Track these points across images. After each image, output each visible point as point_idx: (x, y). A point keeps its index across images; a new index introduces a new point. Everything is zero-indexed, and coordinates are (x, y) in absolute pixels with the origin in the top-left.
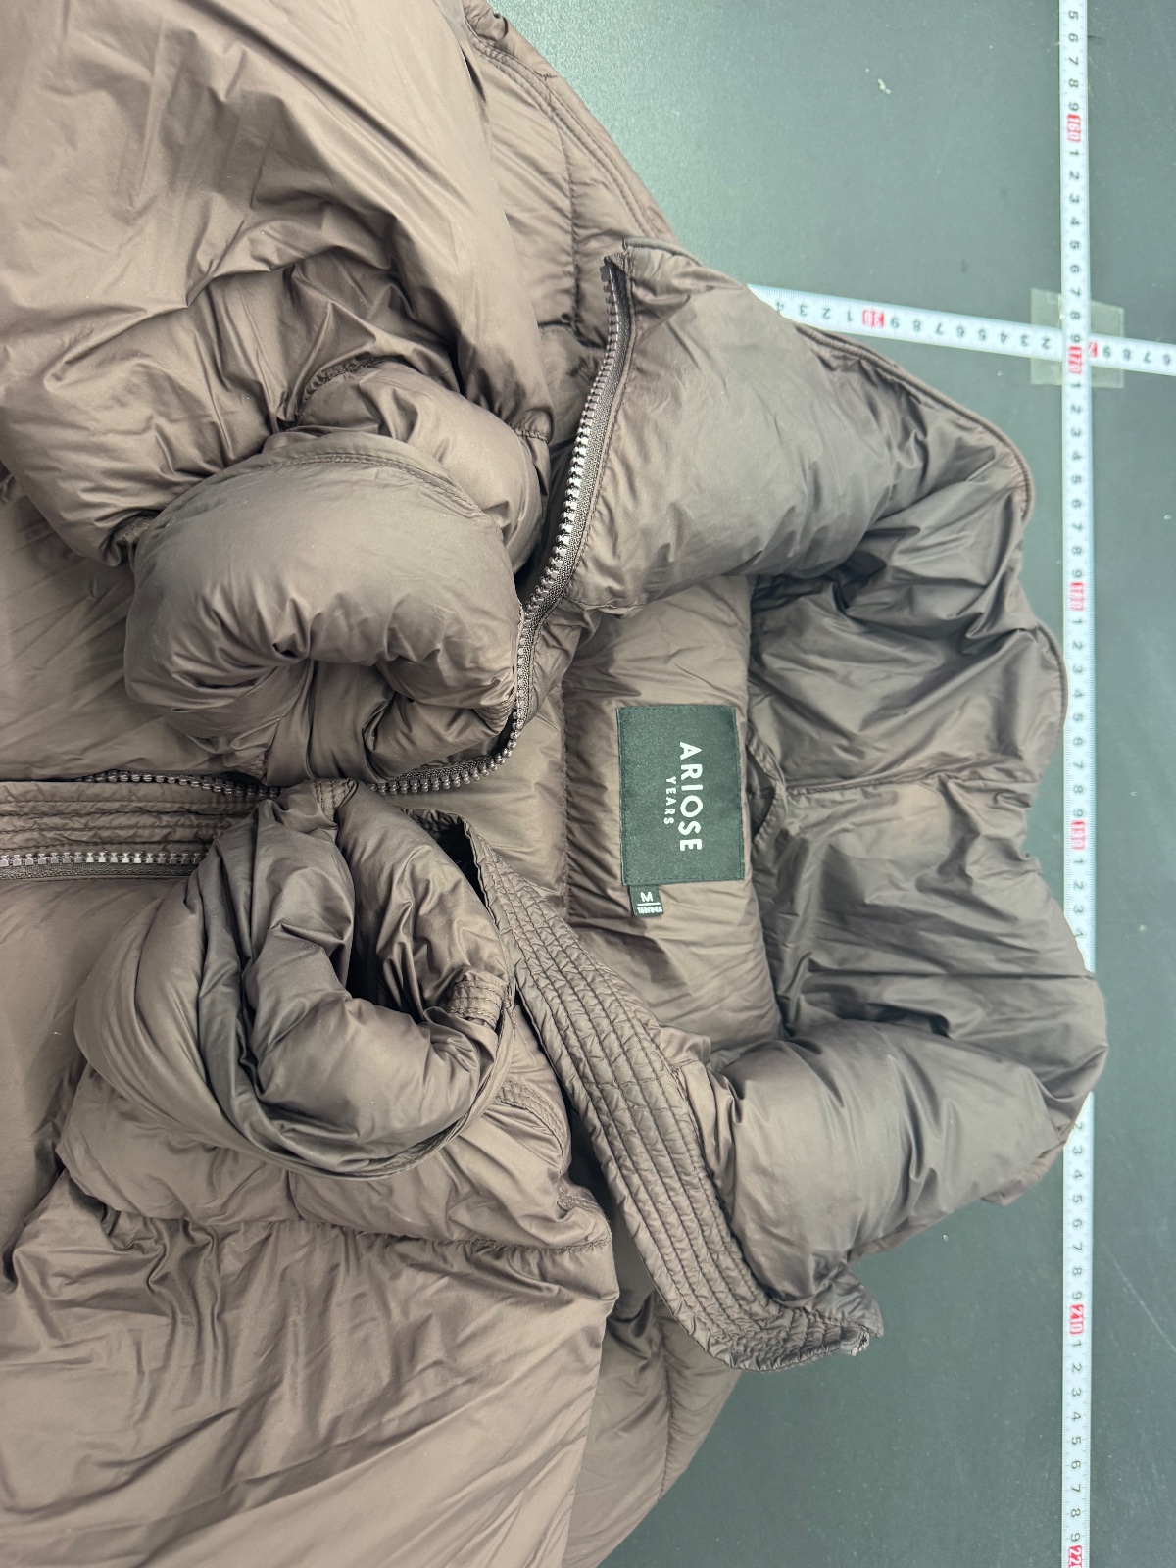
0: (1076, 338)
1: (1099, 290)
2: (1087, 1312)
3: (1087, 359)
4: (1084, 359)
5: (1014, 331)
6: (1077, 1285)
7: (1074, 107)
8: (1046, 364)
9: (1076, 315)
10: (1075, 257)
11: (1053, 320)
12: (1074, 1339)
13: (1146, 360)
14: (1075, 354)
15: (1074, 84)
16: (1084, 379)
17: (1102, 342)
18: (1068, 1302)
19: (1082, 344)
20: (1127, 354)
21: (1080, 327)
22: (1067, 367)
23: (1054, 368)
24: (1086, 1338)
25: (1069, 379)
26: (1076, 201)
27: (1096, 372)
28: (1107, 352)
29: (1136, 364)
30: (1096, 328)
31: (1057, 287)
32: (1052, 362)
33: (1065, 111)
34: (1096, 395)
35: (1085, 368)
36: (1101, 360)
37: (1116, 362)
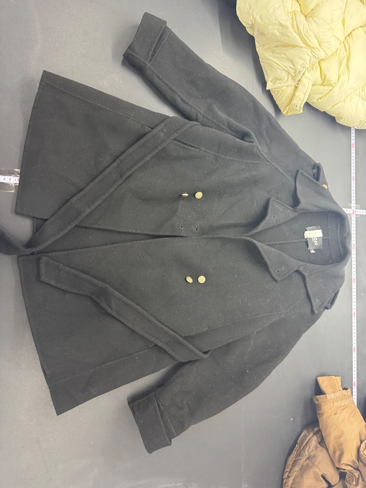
1: (357, 203)
2: (356, 349)
3: (355, 213)
8: (350, 214)
10: (353, 199)
11: (350, 208)
13: (363, 213)
14: (353, 212)
16: (355, 216)
17: (357, 210)
18: (353, 348)
19: (354, 211)
21: (354, 208)
22: (352, 214)
25: (352, 216)
26: (353, 190)
27: (356, 215)
28: (358, 212)
29: (361, 213)
30: (356, 208)
31: (351, 203)
33: (352, 177)
34: (356, 218)
36: (357, 213)
37: (359, 213)
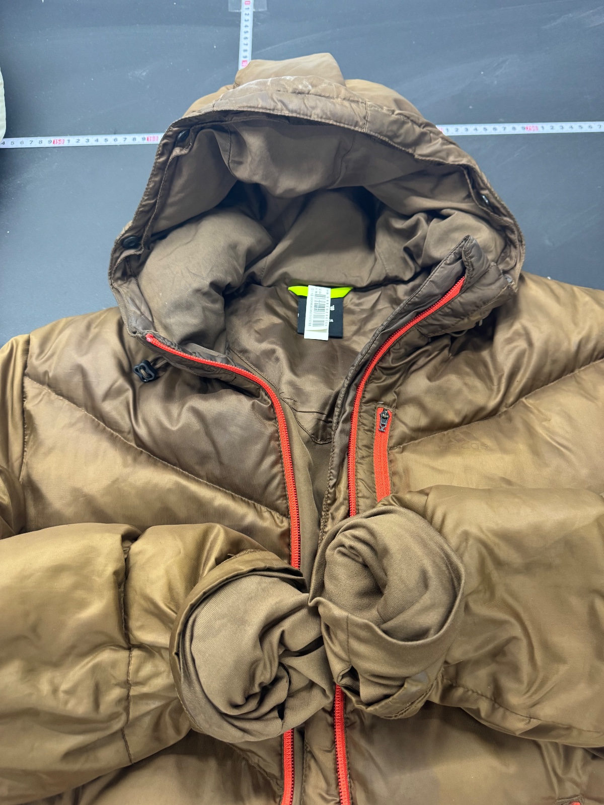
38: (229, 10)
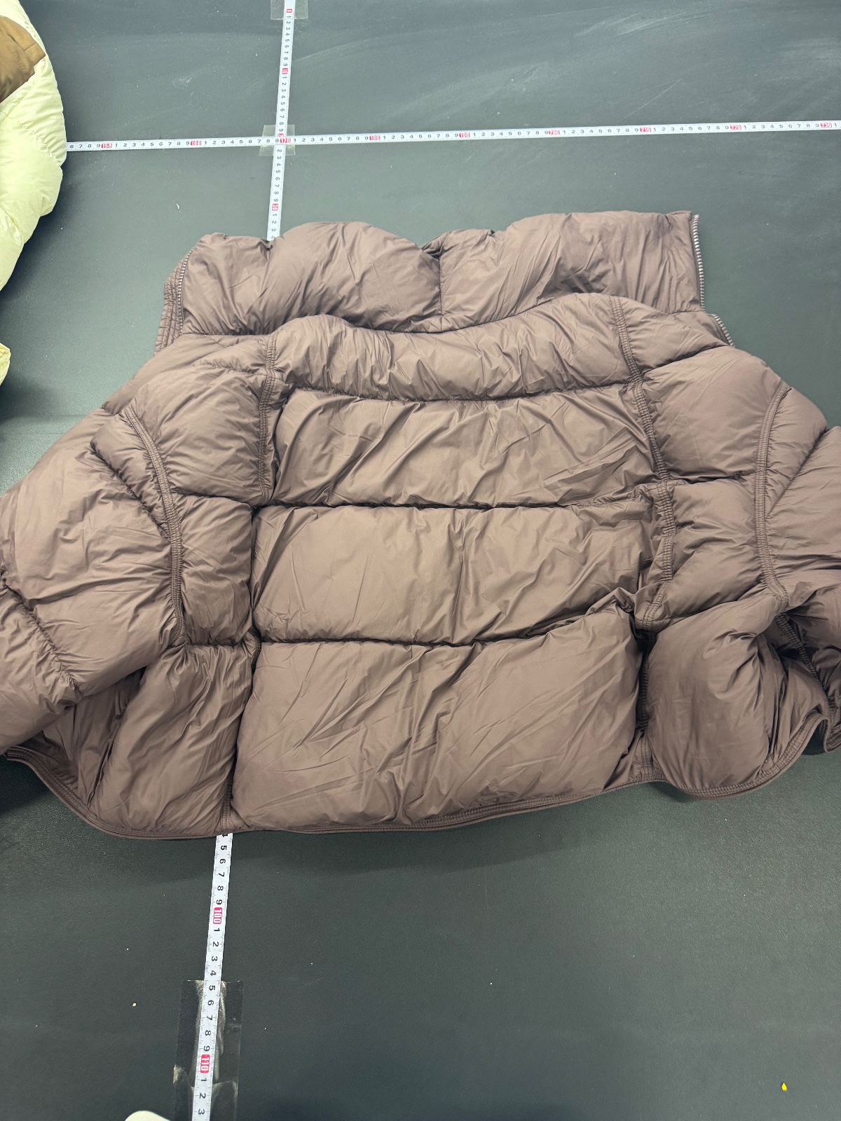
0: (277, 141)
1: (258, 133)
2: (642, 127)
4: (285, 138)
5: (275, 161)
6: (633, 130)
7: (188, 143)
8: (288, 151)
9: (268, 141)
10: (246, 142)
11: (271, 149)
12: (653, 130)
14: (283, 141)
15: (179, 144)
16: (292, 138)
17: (277, 132)
18: (639, 133)
19: (279, 139)
20: (282, 123)
21: (272, 140)
22: (288, 144)
23: (289, 148)
24: (652, 127)
25: (293, 143)
27: (289, 133)
28: (281, 130)
29: (285, 120)
30: (273, 134)
31: (258, 148)
32: (287, 148)
33: (190, 146)
34: (296, 134)
35: (288, 137)
36: (285, 132)
37: (285, 127)
38: (272, 18)
